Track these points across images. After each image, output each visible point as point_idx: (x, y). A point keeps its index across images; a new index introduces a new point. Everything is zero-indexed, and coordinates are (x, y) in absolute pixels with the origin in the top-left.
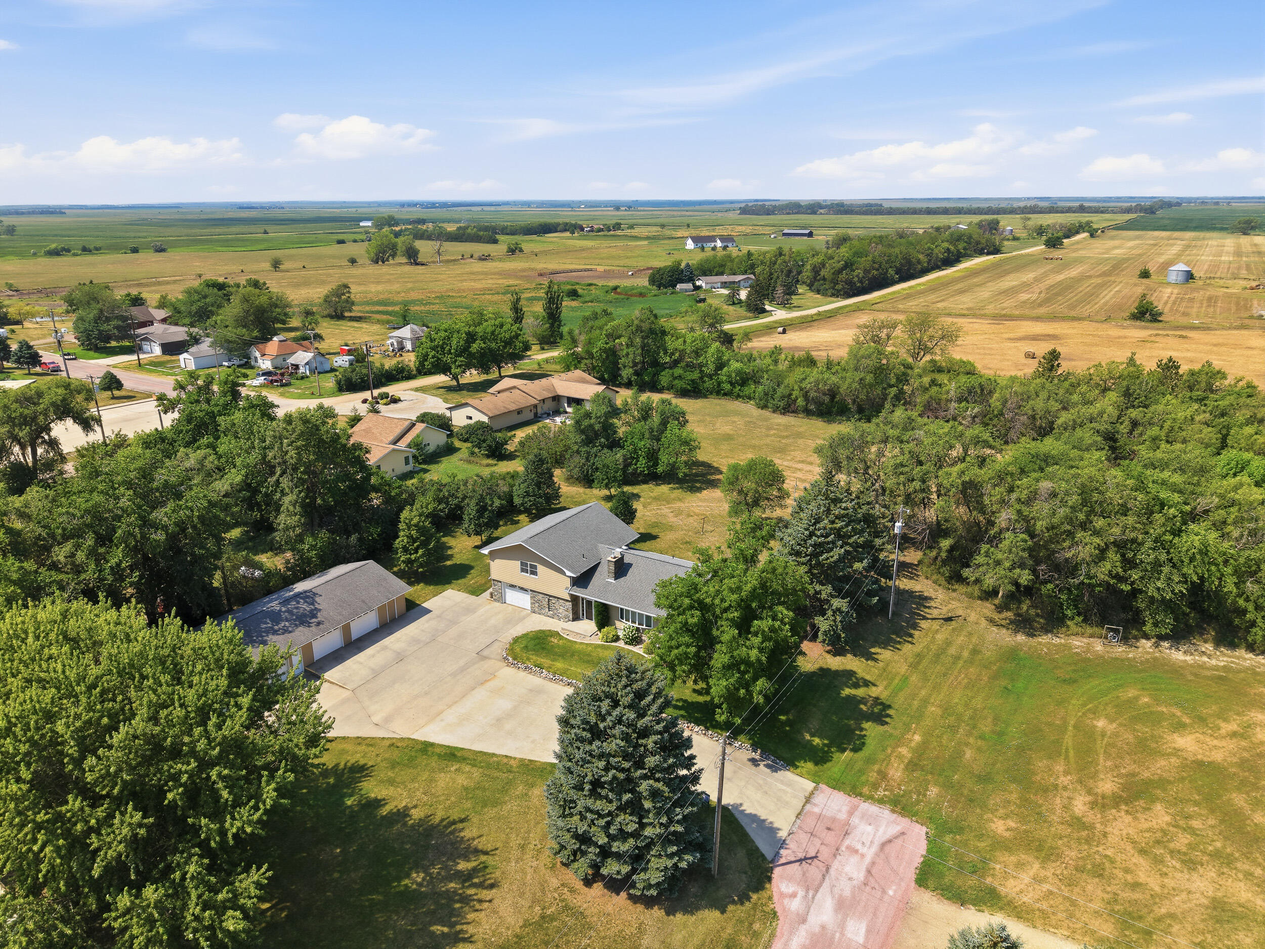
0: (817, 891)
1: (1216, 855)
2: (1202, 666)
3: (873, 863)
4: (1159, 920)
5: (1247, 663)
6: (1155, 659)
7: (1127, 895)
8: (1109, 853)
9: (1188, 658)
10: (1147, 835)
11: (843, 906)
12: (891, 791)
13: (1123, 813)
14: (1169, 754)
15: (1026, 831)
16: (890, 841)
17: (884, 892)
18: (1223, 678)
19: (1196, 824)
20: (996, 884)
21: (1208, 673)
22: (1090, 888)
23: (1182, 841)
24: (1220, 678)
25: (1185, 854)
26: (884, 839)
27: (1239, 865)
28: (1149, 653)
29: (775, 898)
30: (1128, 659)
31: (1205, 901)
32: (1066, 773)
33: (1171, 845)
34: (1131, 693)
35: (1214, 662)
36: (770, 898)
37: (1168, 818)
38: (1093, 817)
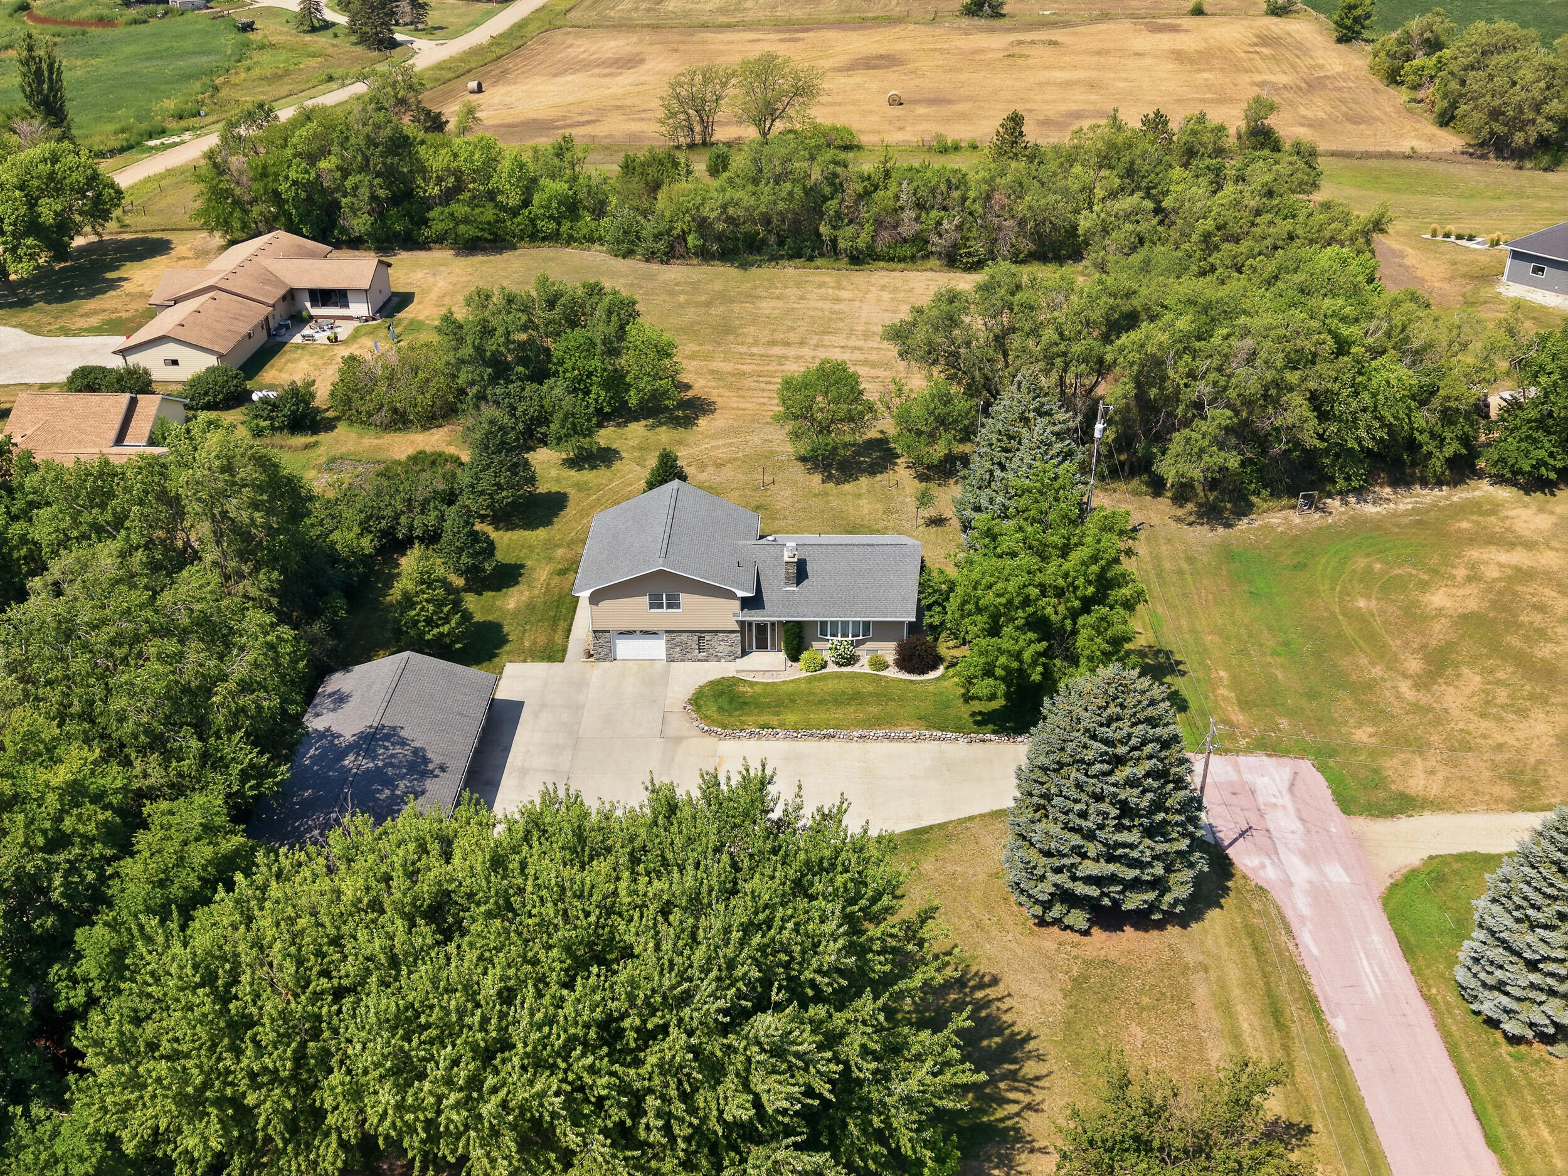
0: (1277, 853)
1: (1532, 697)
2: (1394, 515)
3: (1298, 810)
4: (1535, 769)
5: (1428, 500)
6: (1352, 517)
7: (1498, 758)
8: (1461, 725)
9: (1378, 509)
10: (1475, 699)
11: (1309, 857)
12: (1249, 736)
13: (1444, 687)
14: (1436, 616)
15: (1386, 732)
16: (1292, 785)
17: (1328, 831)
18: (1420, 521)
19: (1501, 675)
20: (1401, 788)
21: (1407, 520)
22: (1471, 762)
23: (1502, 695)
24: (1419, 522)
25: (1513, 705)
26: (1286, 785)
27: (1553, 700)
28: (1343, 513)
29: (1250, 875)
30: (1330, 525)
31: (1553, 740)
32: (1373, 664)
33: (1498, 701)
34: (1362, 562)
35: (1402, 507)
36: (1244, 877)
37: (1478, 678)
38: (1424, 699)
